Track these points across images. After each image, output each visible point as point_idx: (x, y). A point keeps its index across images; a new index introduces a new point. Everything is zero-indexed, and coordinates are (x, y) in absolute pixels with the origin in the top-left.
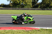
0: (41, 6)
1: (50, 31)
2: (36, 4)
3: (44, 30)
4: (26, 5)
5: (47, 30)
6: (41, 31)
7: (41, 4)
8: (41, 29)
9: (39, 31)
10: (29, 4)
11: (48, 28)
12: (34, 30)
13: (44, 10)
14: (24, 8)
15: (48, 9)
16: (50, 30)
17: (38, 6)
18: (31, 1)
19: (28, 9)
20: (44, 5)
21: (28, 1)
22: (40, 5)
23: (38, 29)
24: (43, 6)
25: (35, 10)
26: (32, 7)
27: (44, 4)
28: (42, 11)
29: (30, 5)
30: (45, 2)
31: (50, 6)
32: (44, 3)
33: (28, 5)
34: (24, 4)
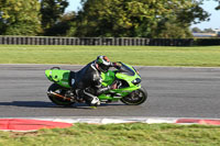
0: (79, 28)
1: (116, 132)
2: (58, 21)
3: (91, 128)
4: (17, 21)
5: (102, 128)
6: (76, 134)
7: (79, 17)
8: (80, 126)
9: (68, 133)
10: (28, 18)
11: (106, 121)
12: (51, 132)
13: (94, 44)
14: (6, 37)
15: (108, 42)
16: (115, 129)
17: (68, 28)
18: (38, 8)
19: (24, 42)
20: (93, 24)
21: (23, 6)
22: (74, 23)
23: (67, 127)
24: (88, 26)
25: (54, 43)
26: (39, 30)
27: (90, 19)
28: (83, 46)
29: (32, 23)
30: (96, 11)
31: (115, 27)
32: (90, 13)
33: (25, 21)
34: (8, 16)
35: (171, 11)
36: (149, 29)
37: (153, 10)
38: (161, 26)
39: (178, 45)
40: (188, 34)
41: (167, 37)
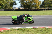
35: (8, 3)
36: (3, 7)
37: (4, 3)
38: (6, 6)
39: (10, 11)
40: (12, 8)
41: (7, 9)
